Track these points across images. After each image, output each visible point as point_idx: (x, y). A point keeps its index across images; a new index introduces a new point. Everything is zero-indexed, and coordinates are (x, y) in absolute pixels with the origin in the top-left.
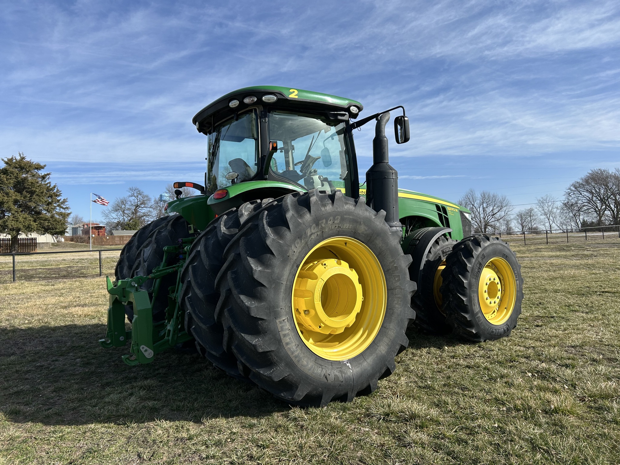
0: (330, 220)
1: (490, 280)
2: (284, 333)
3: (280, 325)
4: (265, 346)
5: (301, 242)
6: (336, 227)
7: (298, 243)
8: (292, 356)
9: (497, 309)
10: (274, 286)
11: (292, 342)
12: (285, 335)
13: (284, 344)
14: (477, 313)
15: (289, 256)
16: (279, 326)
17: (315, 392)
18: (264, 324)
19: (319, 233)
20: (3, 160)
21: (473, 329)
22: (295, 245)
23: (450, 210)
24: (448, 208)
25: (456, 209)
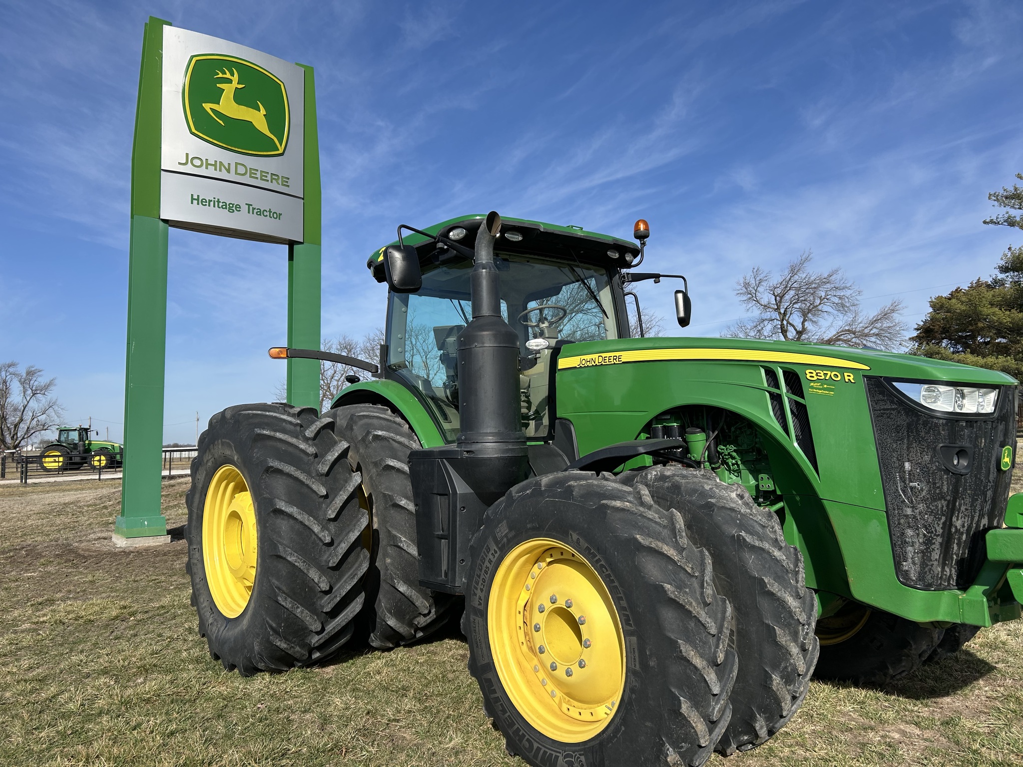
23: (815, 378)
24: (807, 372)
25: (846, 374)
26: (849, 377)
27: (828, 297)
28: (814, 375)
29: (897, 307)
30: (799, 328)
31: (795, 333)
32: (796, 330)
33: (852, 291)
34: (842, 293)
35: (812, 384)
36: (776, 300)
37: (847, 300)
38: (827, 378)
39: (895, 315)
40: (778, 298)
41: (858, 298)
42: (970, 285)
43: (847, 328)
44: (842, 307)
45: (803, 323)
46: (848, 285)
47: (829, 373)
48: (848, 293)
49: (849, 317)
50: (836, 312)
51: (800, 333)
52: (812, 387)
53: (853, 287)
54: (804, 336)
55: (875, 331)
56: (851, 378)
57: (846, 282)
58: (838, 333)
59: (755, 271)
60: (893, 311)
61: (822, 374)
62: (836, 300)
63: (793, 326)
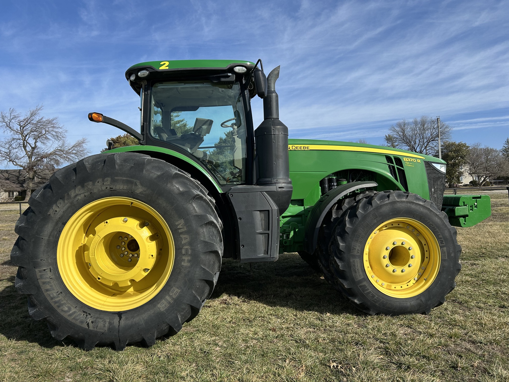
0: (98, 182)
1: (394, 244)
2: (43, 280)
3: (40, 274)
4: (25, 290)
5: (64, 202)
6: (107, 188)
7: (60, 203)
8: (51, 302)
9: (416, 279)
10: (33, 240)
11: (53, 289)
12: (44, 283)
13: (43, 290)
14: (360, 281)
15: (49, 215)
16: (38, 274)
17: (77, 336)
18: (25, 271)
19: (86, 194)
20: (225, 133)
21: (355, 298)
22: (57, 205)
23: (407, 161)
24: (404, 158)
25: (418, 160)
26: (419, 161)
27: (49, 131)
28: (407, 159)
29: (85, 141)
30: (33, 146)
31: (31, 148)
32: (31, 146)
33: (62, 130)
34: (57, 130)
35: (406, 163)
36: (21, 128)
37: (59, 134)
38: (411, 161)
39: (84, 145)
40: (22, 128)
41: (65, 134)
42: (124, 135)
43: (59, 148)
44: (57, 137)
45: (35, 143)
46: (61, 126)
47: (412, 159)
48: (60, 130)
49: (60, 143)
50: (53, 140)
51: (33, 148)
52: (406, 164)
53: (63, 128)
54: (35, 151)
55: (74, 152)
56: (420, 161)
57: (59, 125)
58: (55, 150)
59: (11, 110)
60: (83, 143)
61: (409, 160)
62: (54, 134)
63: (30, 144)
